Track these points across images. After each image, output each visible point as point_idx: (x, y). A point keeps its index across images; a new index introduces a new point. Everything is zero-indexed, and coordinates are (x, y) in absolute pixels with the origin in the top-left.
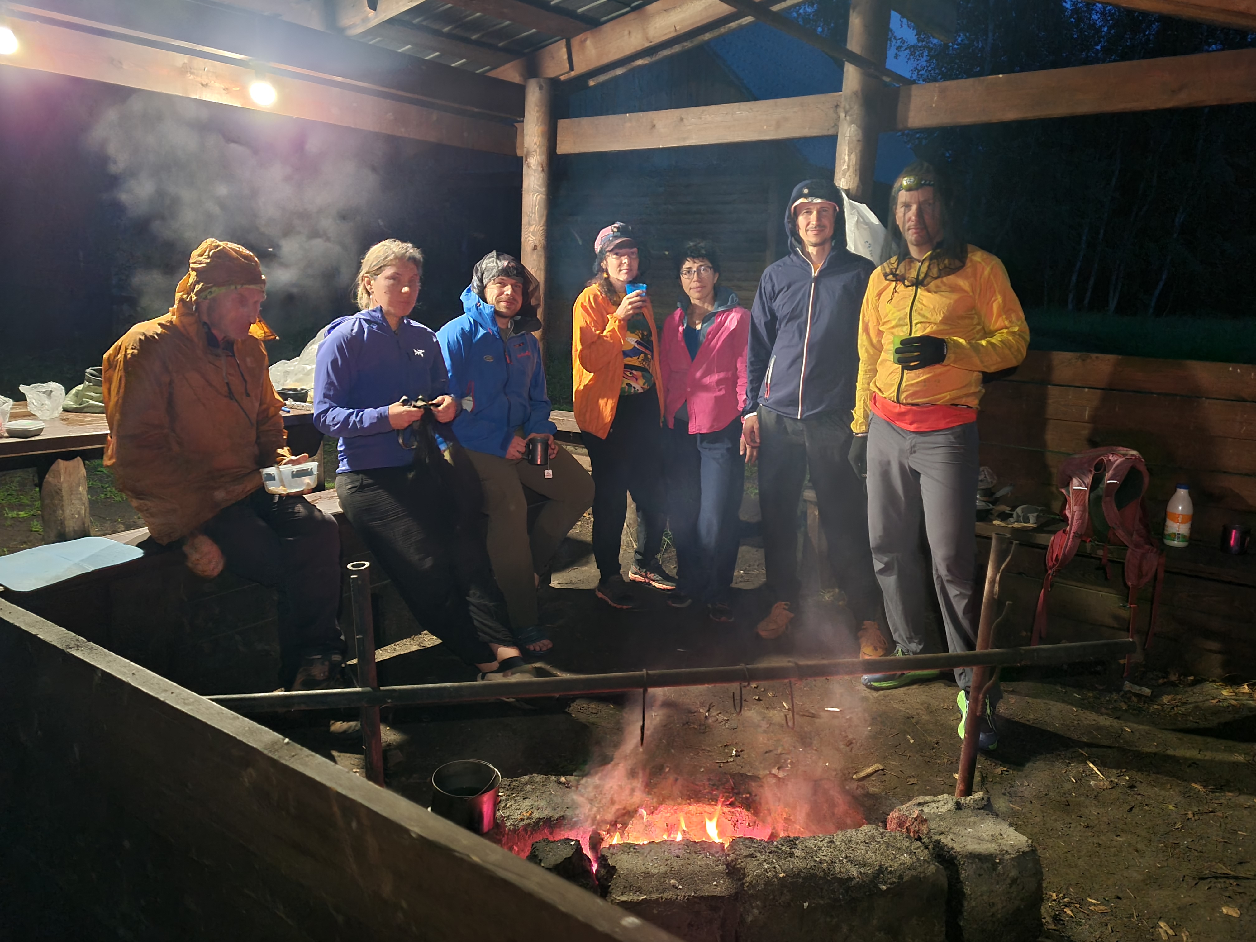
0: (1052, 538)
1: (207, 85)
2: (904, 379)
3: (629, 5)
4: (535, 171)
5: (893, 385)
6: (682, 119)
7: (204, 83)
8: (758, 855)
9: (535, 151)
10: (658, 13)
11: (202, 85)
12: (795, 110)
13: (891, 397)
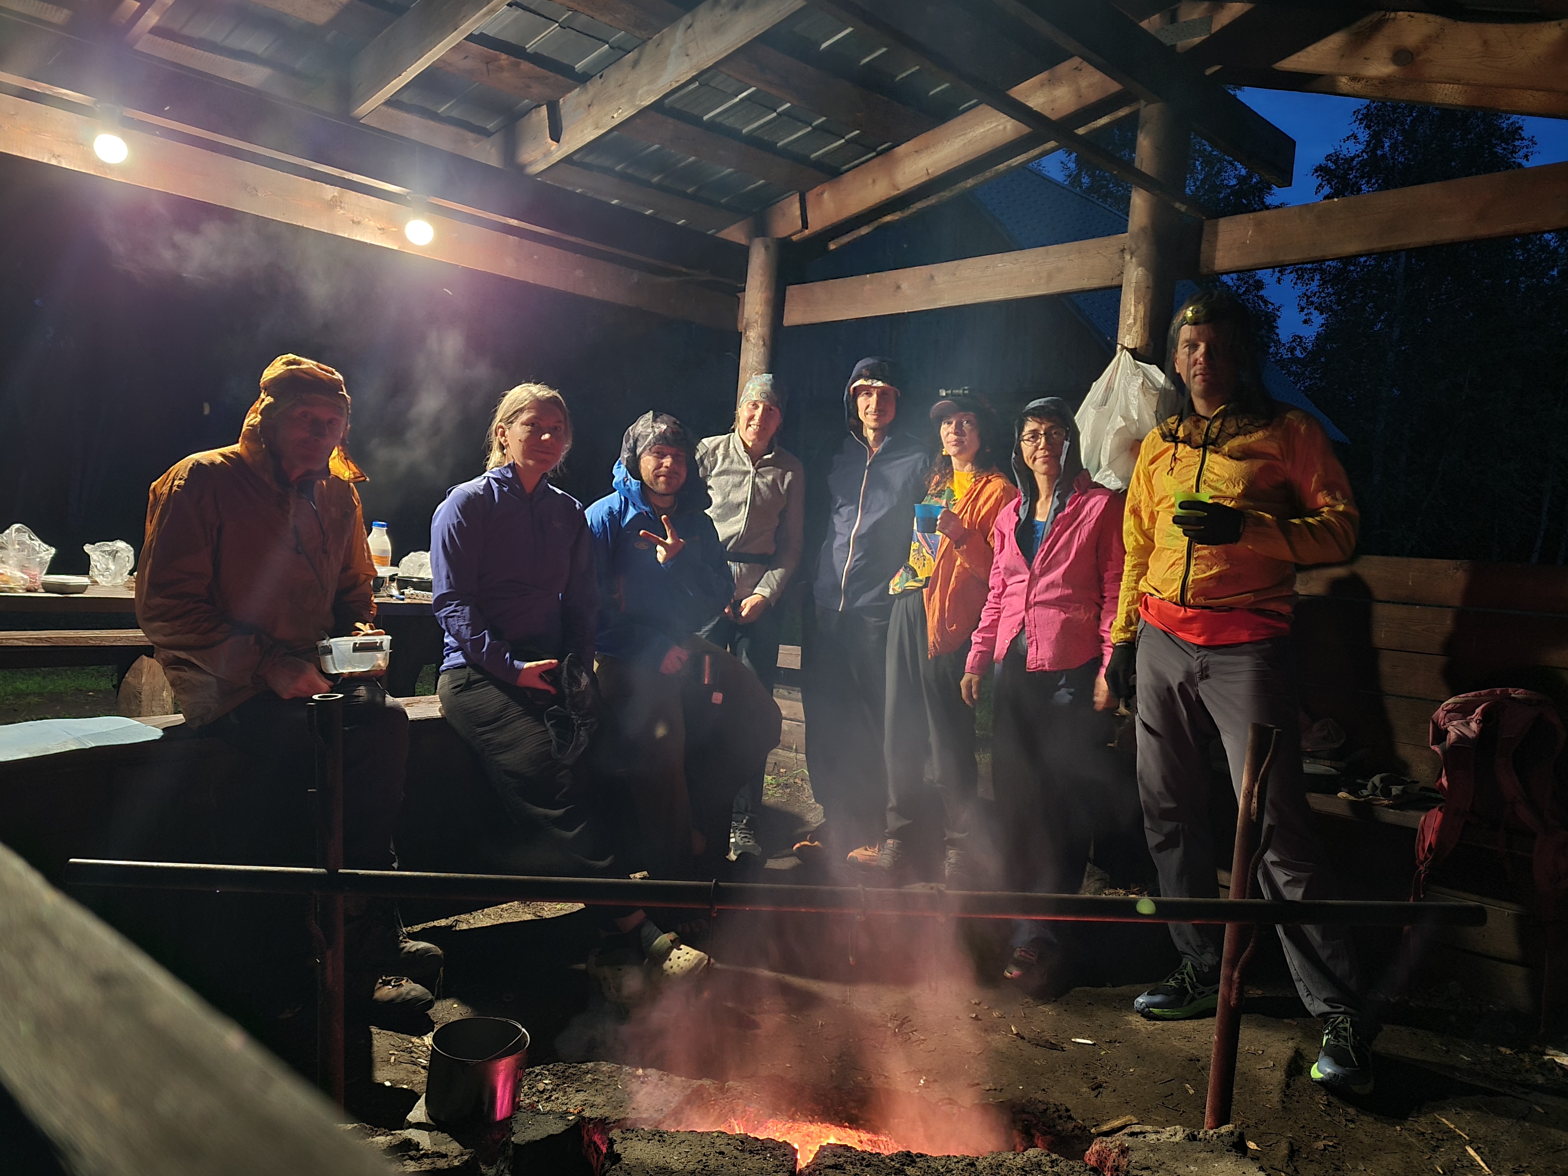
0: (1423, 818)
1: (359, 222)
2: (1191, 572)
3: (874, 150)
4: (754, 345)
5: (1174, 580)
6: (932, 277)
7: (355, 220)
8: (849, 1167)
9: (756, 322)
10: (907, 155)
11: (353, 222)
12: (1071, 257)
13: (1173, 597)
